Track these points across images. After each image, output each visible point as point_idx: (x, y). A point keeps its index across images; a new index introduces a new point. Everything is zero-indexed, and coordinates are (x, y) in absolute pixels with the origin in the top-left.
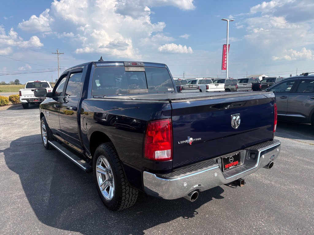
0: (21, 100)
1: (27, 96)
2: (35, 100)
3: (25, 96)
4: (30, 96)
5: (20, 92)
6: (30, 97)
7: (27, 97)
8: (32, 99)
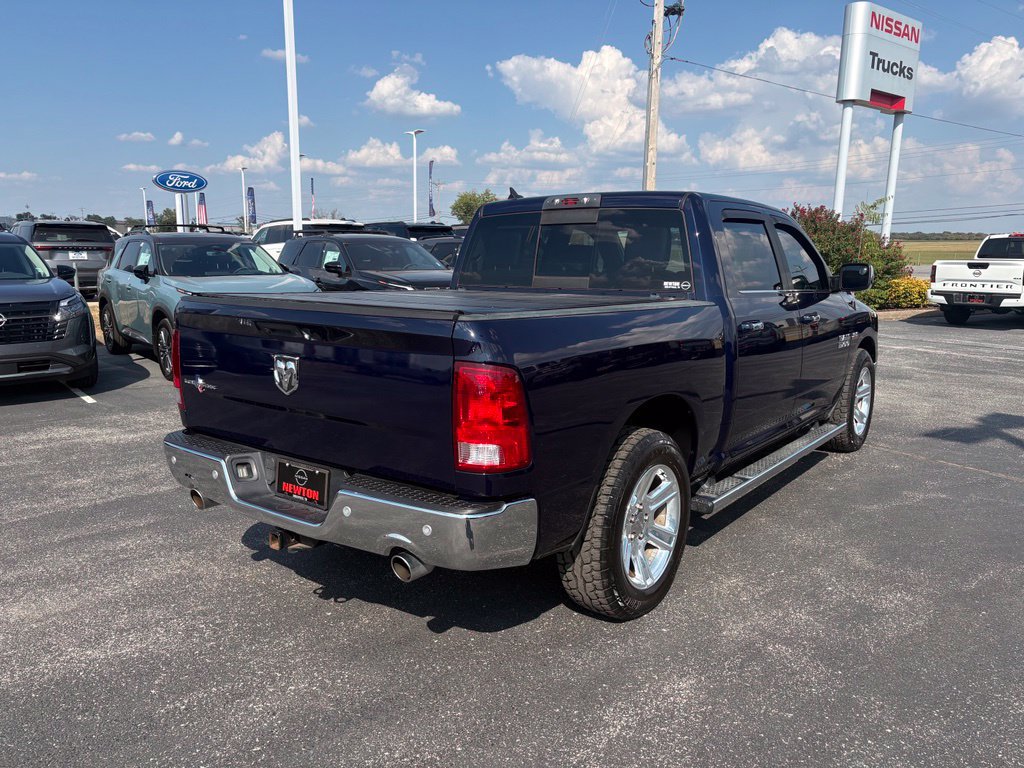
0: (930, 296)
1: (951, 283)
2: (973, 297)
3: (945, 282)
4: (959, 283)
5: (934, 268)
6: (959, 289)
7: (949, 288)
8: (965, 293)
